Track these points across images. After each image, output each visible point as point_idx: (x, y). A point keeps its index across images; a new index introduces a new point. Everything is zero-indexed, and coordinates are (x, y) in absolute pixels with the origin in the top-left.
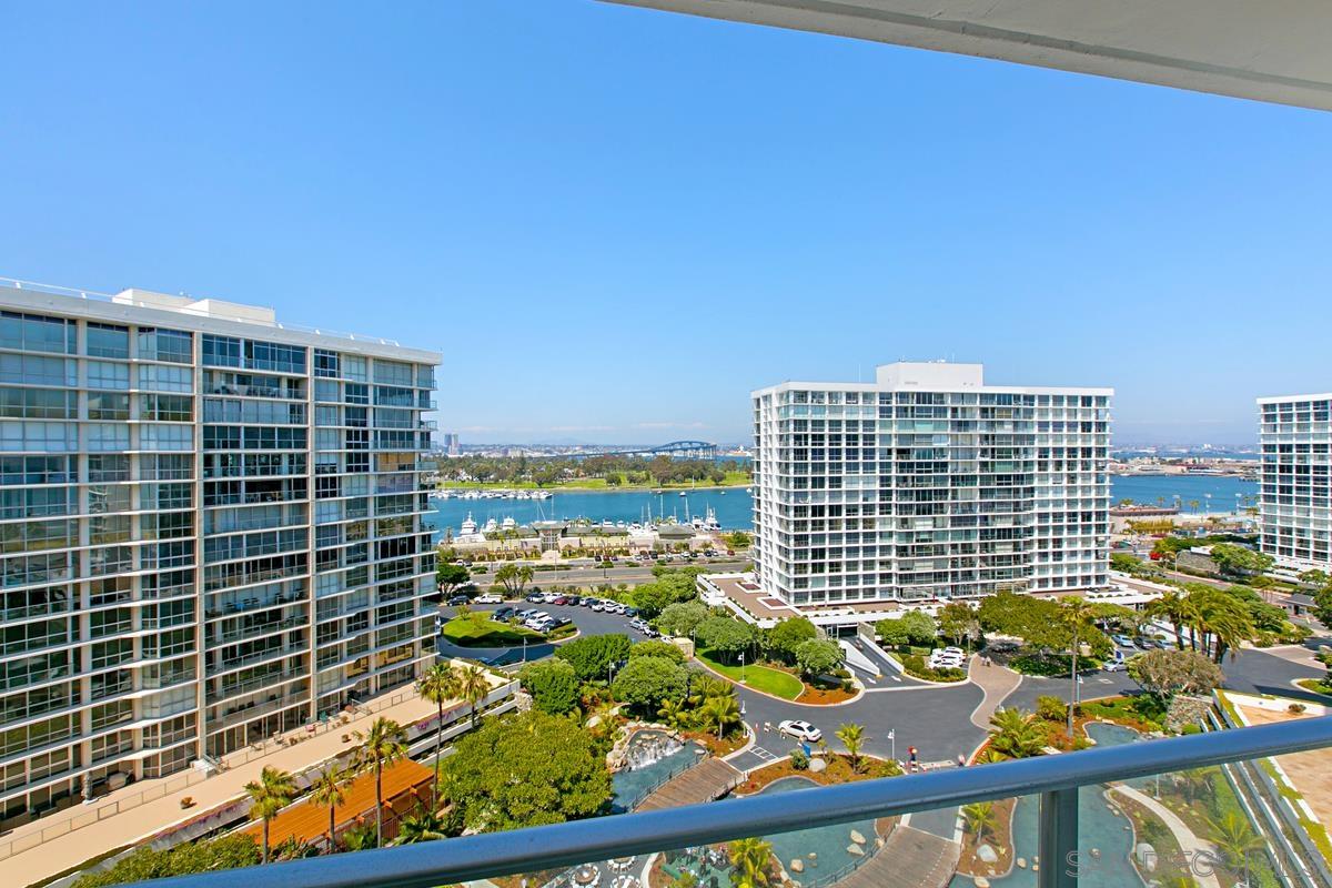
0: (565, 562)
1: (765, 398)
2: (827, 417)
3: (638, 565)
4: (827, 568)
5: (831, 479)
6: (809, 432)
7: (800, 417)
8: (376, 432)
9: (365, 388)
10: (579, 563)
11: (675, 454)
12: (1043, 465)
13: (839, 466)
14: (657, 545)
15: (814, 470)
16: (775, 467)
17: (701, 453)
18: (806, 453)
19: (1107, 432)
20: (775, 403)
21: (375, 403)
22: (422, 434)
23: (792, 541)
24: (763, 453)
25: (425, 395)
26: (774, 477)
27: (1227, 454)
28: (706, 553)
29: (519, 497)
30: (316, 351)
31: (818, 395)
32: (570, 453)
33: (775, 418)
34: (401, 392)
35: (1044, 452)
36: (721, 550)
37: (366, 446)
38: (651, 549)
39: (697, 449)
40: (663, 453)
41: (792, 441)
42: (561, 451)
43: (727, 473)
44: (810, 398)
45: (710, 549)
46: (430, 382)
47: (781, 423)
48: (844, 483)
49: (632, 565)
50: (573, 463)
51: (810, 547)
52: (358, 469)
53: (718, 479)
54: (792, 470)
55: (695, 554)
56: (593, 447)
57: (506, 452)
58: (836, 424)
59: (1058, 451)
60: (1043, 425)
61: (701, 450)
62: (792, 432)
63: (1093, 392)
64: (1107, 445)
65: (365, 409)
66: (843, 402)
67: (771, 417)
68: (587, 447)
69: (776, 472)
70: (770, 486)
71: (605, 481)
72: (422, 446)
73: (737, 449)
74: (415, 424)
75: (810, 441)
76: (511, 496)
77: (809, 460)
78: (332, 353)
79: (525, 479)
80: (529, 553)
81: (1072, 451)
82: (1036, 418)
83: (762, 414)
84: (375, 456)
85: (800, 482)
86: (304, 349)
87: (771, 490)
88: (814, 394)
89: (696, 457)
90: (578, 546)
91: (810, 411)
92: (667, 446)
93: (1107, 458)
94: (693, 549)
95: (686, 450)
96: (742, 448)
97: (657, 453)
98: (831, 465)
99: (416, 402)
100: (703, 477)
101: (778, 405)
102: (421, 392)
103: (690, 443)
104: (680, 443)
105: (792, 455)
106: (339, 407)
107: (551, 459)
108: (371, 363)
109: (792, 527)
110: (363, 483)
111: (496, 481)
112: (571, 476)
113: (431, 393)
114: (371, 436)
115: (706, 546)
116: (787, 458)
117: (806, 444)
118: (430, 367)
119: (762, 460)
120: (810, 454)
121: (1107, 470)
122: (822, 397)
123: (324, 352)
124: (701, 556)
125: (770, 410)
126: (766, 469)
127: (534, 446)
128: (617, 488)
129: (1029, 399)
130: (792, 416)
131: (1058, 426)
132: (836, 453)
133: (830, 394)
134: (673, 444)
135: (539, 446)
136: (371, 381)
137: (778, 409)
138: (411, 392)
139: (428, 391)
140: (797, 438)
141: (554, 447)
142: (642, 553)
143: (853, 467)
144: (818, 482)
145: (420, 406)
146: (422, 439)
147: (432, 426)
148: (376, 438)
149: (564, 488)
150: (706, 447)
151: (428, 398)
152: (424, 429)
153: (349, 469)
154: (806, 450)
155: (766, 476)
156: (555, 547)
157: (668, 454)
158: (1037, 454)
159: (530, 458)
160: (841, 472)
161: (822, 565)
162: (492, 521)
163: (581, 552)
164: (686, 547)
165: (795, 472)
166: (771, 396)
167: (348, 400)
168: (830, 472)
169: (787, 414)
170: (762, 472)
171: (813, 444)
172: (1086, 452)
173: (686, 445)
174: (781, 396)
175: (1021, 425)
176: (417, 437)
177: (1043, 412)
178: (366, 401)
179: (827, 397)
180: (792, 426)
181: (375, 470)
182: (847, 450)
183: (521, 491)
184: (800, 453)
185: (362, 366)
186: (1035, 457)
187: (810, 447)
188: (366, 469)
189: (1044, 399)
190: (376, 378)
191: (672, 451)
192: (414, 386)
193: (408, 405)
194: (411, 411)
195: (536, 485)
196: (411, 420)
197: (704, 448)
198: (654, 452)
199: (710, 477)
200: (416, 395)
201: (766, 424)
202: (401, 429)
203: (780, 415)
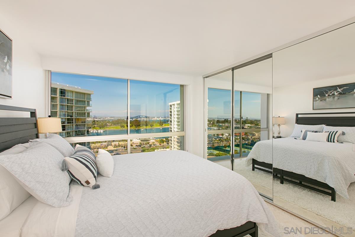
0: (115, 149)
1: (173, 105)
3: (136, 149)
8: (75, 112)
9: (73, 100)
10: (120, 149)
14: (140, 143)
16: (176, 122)
21: (75, 104)
22: (88, 113)
24: (172, 118)
25: (88, 102)
26: (176, 124)
28: (153, 145)
30: (60, 89)
32: (107, 119)
33: (176, 110)
34: (82, 101)
36: (158, 144)
37: (73, 116)
38: (139, 144)
39: (144, 118)
40: (134, 119)
42: (104, 119)
43: (154, 124)
45: (154, 144)
46: (90, 99)
49: (135, 149)
50: (109, 122)
52: (70, 123)
53: (152, 126)
55: (151, 145)
56: (114, 117)
65: (72, 106)
68: (112, 117)
70: (174, 126)
71: (120, 127)
72: (88, 116)
73: (155, 118)
74: (86, 110)
78: (64, 90)
79: (95, 127)
80: (103, 147)
83: (172, 109)
84: (75, 119)
86: (56, 89)
89: (144, 120)
90: (118, 144)
92: (135, 117)
94: (150, 144)
99: (86, 104)
100: (147, 125)
101: (177, 107)
104: (139, 116)
106: (66, 105)
107: (102, 121)
108: (74, 93)
110: (72, 127)
112: (109, 125)
115: (153, 143)
116: (179, 120)
118: (90, 95)
119: (172, 120)
123: (62, 90)
124: (152, 145)
125: (175, 108)
126: (173, 122)
128: (124, 129)
134: (137, 116)
136: (74, 98)
138: (85, 101)
139: (89, 101)
141: (101, 117)
142: (136, 145)
145: (87, 105)
147: (90, 111)
148: (75, 114)
149: (108, 129)
153: (68, 123)
155: (173, 124)
156: (111, 145)
163: (119, 146)
164: (148, 143)
166: (175, 104)
167: (68, 103)
173: (141, 117)
176: (86, 114)
178: (73, 104)
181: (75, 123)
183: (95, 130)
185: (71, 94)
188: (73, 123)
190: (75, 97)
191: (137, 118)
192: (86, 100)
193: (84, 105)
194: (85, 107)
195: (99, 128)
196: (85, 109)
197: (146, 117)
198: (132, 119)
199: (149, 125)
200: (86, 102)
201: (173, 111)
202: (82, 112)
203: (177, 109)
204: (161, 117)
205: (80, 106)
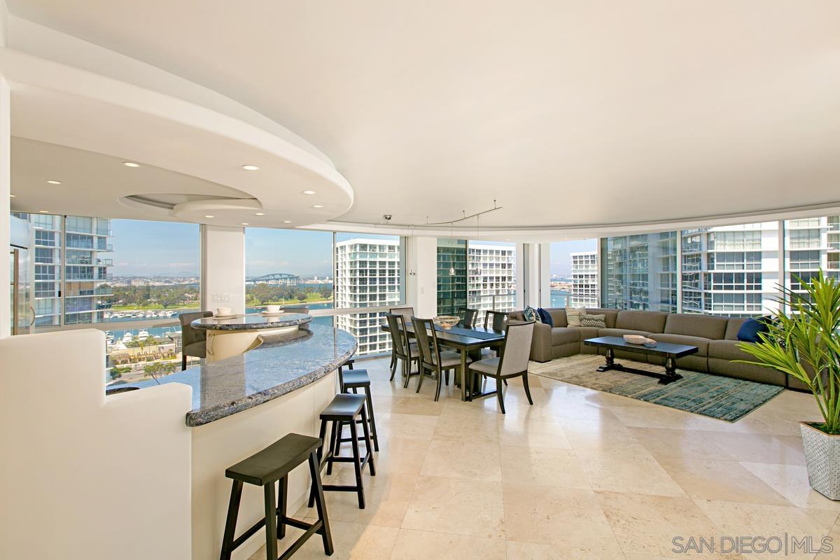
1: (342, 247)
2: (378, 259)
4: (378, 347)
5: (380, 295)
6: (368, 268)
7: (363, 259)
8: (61, 267)
9: (52, 234)
11: (270, 283)
12: (485, 286)
13: (385, 287)
15: (371, 290)
16: (348, 289)
17: (288, 282)
18: (366, 280)
19: (512, 269)
20: (348, 250)
21: (61, 246)
22: (100, 269)
23: (358, 333)
24: (340, 280)
25: (102, 240)
26: (347, 295)
27: (562, 280)
29: (148, 316)
31: (373, 247)
32: (187, 283)
33: (348, 259)
34: (83, 237)
35: (485, 279)
37: (53, 278)
39: (285, 279)
40: (261, 282)
41: (358, 273)
42: (179, 281)
43: (308, 294)
44: (368, 248)
46: (106, 231)
47: (351, 262)
48: (387, 297)
50: (190, 290)
51: (369, 335)
52: (45, 295)
53: (302, 298)
54: (358, 290)
57: (129, 282)
58: (382, 263)
59: (491, 278)
60: (485, 265)
61: (288, 279)
62: (358, 268)
63: (506, 249)
64: (512, 275)
65: (51, 250)
66: (387, 251)
67: (345, 260)
69: (348, 292)
70: (344, 300)
72: (100, 277)
73: (313, 279)
74: (94, 262)
75: (368, 273)
76: (141, 315)
77: (368, 285)
79: (151, 302)
80: (166, 355)
81: (498, 278)
82: (482, 261)
83: (340, 257)
84: (60, 285)
85: (363, 297)
87: (345, 303)
88: (371, 246)
89: (285, 284)
91: (368, 256)
92: (263, 277)
93: (512, 281)
95: (278, 279)
96: (316, 278)
97: (257, 282)
98: (380, 287)
99: (96, 245)
100: (291, 297)
101: (350, 252)
102: (99, 238)
103: (281, 275)
104: (273, 275)
105: (358, 282)
107: (173, 287)
108: (57, 218)
109: (358, 324)
110: (49, 305)
111: (125, 304)
112: (190, 299)
113: (107, 239)
114: (57, 271)
116: (355, 284)
117: (366, 275)
118: (106, 220)
119: (340, 285)
120: (368, 281)
121: (512, 288)
122: (375, 248)
125: (345, 255)
126: (342, 291)
127: (154, 278)
129: (479, 251)
130: (358, 258)
131: (491, 265)
132: (382, 280)
133: (380, 246)
134: (268, 276)
135: (159, 277)
136: (57, 229)
137: (350, 254)
138: (91, 238)
139: (105, 238)
140: (361, 271)
141: (173, 278)
143: (392, 288)
144: (373, 297)
145: (99, 248)
146: (100, 272)
147: (108, 262)
148: (61, 271)
149: (185, 308)
150: (292, 277)
151: (105, 243)
152: (101, 264)
153: (38, 295)
154: (366, 278)
155: (342, 294)
157: (265, 282)
158: (482, 279)
159: (154, 286)
160: (385, 291)
161: (375, 345)
162: (129, 334)
165: (360, 292)
166: (345, 246)
167: (37, 243)
168: (380, 291)
169: (355, 257)
170: (340, 292)
171: (370, 275)
172: (504, 279)
173: (277, 277)
174: (351, 247)
175: (475, 265)
176: (96, 271)
177: (485, 258)
178: (53, 244)
179: (378, 248)
180: (358, 265)
182: (389, 278)
183: (149, 311)
184: (363, 281)
185: (49, 218)
186: (481, 282)
187: (368, 277)
188: (52, 294)
189: (485, 251)
190: (62, 227)
191: (267, 280)
192: (94, 234)
193: (88, 247)
194: (91, 252)
195: (161, 306)
196: (91, 258)
197: (290, 278)
198: (254, 282)
199: (296, 297)
200: (95, 240)
201: (342, 263)
202: (83, 265)
203: (351, 258)
204: (327, 278)
205: (77, 251)
